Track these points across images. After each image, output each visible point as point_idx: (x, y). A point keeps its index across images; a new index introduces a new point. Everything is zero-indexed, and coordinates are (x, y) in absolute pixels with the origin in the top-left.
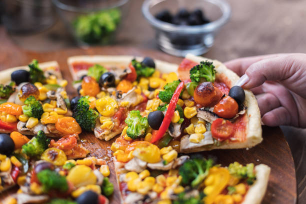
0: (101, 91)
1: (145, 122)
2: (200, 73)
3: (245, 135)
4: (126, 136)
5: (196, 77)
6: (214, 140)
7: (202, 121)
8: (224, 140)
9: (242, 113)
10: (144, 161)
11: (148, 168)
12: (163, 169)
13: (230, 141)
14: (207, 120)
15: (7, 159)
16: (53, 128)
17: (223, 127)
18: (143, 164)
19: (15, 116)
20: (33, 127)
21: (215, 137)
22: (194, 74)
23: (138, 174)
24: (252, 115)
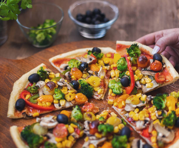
0: (83, 73)
1: (120, 85)
2: (134, 51)
3: (172, 77)
4: (113, 94)
5: (133, 54)
6: (158, 83)
7: (147, 76)
8: (163, 82)
9: (164, 66)
10: (134, 104)
11: (137, 107)
12: (144, 105)
13: (166, 82)
14: (149, 75)
15: (70, 126)
16: (74, 102)
17: (160, 76)
18: (135, 106)
19: (50, 102)
20: (65, 105)
21: (158, 82)
22: (131, 53)
23: (134, 111)
24: (170, 66)
